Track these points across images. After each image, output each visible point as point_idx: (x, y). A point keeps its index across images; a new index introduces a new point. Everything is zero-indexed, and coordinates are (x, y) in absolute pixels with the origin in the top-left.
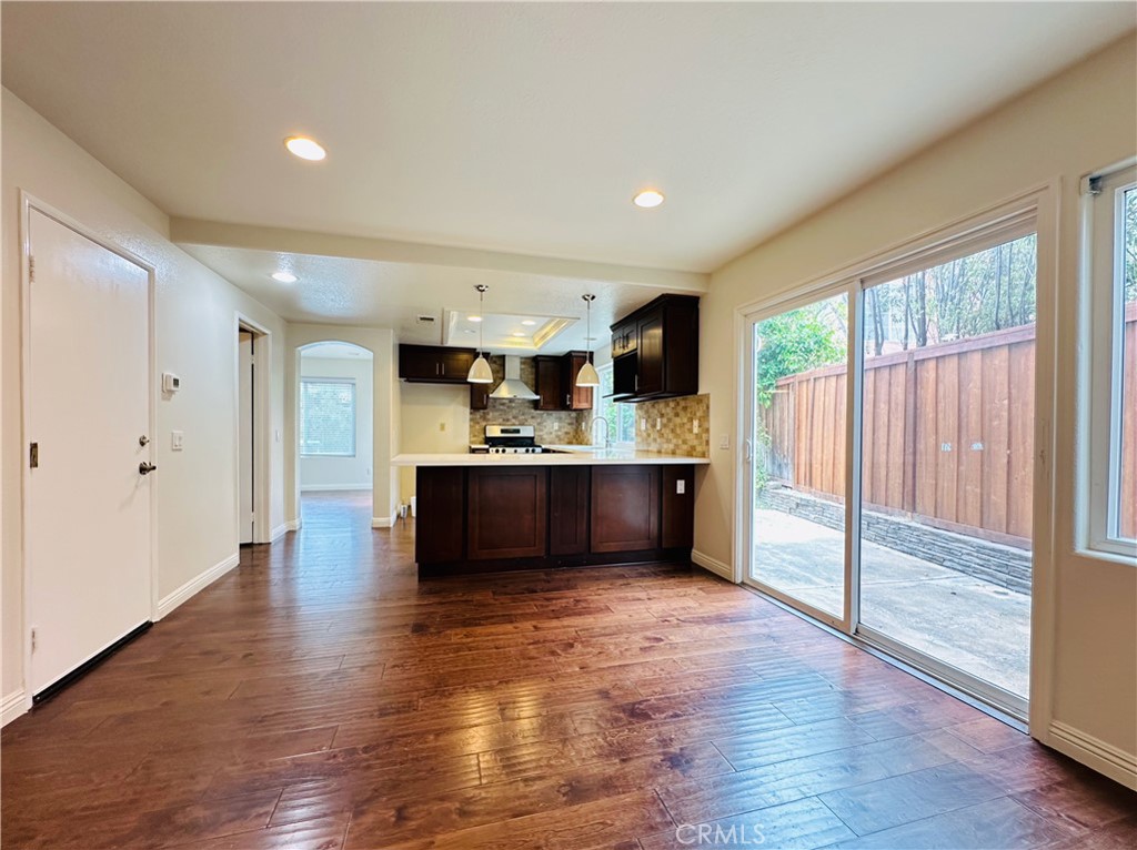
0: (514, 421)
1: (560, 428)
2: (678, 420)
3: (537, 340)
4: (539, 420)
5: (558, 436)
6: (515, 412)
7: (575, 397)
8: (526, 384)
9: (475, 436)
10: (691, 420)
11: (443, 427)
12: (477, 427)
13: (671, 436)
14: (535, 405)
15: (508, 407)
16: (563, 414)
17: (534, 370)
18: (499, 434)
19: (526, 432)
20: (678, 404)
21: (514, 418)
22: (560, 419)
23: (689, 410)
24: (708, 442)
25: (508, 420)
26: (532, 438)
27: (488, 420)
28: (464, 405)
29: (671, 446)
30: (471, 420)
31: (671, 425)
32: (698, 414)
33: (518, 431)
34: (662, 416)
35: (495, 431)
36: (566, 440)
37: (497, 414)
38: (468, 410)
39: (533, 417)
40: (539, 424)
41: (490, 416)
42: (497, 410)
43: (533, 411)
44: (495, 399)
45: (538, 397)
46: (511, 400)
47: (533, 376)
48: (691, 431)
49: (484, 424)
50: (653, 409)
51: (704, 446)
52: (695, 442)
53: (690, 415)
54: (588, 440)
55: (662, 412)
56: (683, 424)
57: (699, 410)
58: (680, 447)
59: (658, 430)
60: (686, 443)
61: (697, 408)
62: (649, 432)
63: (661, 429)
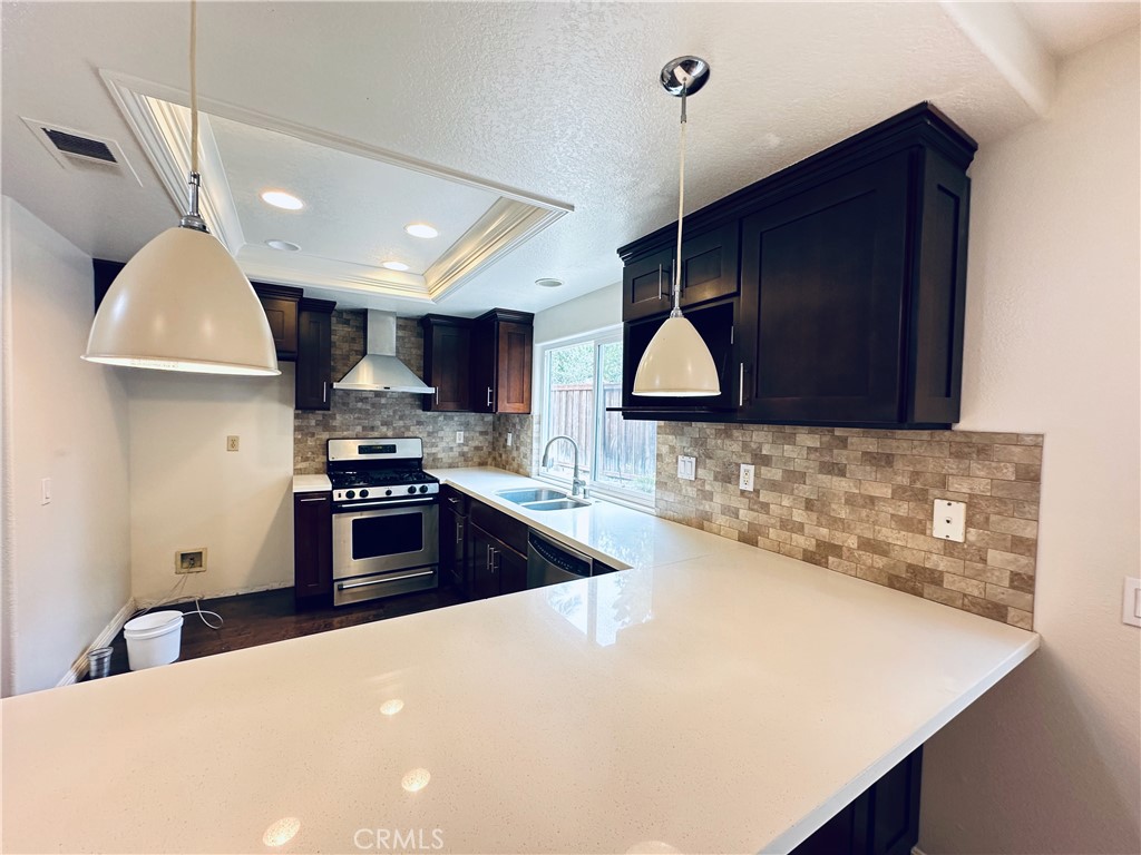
0: (384, 429)
1: (466, 439)
2: (841, 485)
3: (432, 282)
4: (430, 428)
5: (463, 454)
6: (385, 414)
7: (502, 393)
8: (408, 363)
9: (306, 459)
11: (233, 444)
12: (311, 442)
13: (799, 515)
14: (425, 402)
15: (373, 405)
16: (472, 417)
17: (422, 341)
18: (355, 456)
19: (407, 449)
20: (842, 443)
21: (385, 423)
22: (466, 426)
24: (1023, 582)
25: (372, 428)
26: (419, 460)
27: (334, 429)
28: (283, 401)
29: (802, 542)
30: (297, 429)
31: (805, 490)
32: (960, 486)
33: (392, 449)
34: (760, 460)
35: (347, 450)
36: (476, 460)
37: (350, 417)
38: (290, 411)
39: (419, 423)
40: (430, 434)
41: (338, 420)
42: (352, 411)
43: (420, 412)
44: (347, 392)
45: (431, 390)
46: (378, 394)
47: (421, 352)
49: (325, 436)
50: (728, 442)
51: (1001, 592)
52: (940, 563)
53: (913, 481)
54: (520, 466)
55: (764, 452)
56: (872, 500)
57: (967, 474)
58: (845, 553)
59: (743, 492)
60: (885, 553)
61: (952, 466)
62: (707, 487)
63: (757, 491)
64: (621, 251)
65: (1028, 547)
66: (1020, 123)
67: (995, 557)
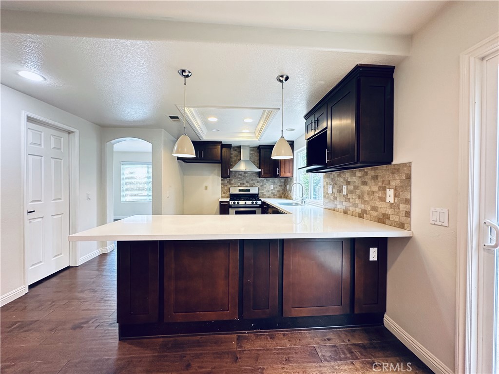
0: (247, 184)
1: (274, 188)
2: (366, 188)
3: (257, 135)
4: (262, 184)
5: (272, 193)
6: (247, 179)
7: (282, 170)
8: (254, 162)
9: (224, 193)
10: (384, 189)
11: (206, 188)
12: (226, 188)
13: (357, 201)
14: (259, 175)
15: (243, 176)
16: (276, 180)
17: (259, 154)
18: (238, 192)
19: (254, 191)
20: (366, 173)
21: (247, 182)
22: (274, 183)
23: (380, 179)
24: (408, 214)
25: (243, 184)
26: (258, 194)
27: (232, 184)
28: (218, 175)
29: (358, 210)
30: (222, 184)
31: (358, 192)
32: (393, 184)
33: (249, 190)
34: (348, 183)
35: (235, 191)
36: (278, 195)
37: (237, 180)
38: (220, 178)
39: (258, 182)
40: (261, 186)
41: (233, 181)
42: (237, 178)
43: (258, 178)
44: (236, 172)
45: (260, 170)
46: (245, 172)
47: (258, 158)
48: (383, 199)
49: (230, 186)
50: (340, 178)
51: (403, 219)
52: (389, 211)
53: (383, 184)
54: (291, 196)
55: (349, 180)
56: (373, 192)
57: (394, 179)
58: (368, 212)
59: (344, 195)
60: (376, 211)
61: (391, 177)
62: (336, 195)
63: (347, 194)
64: (305, 117)
65: (408, 202)
66: (403, 60)
67: (402, 206)
